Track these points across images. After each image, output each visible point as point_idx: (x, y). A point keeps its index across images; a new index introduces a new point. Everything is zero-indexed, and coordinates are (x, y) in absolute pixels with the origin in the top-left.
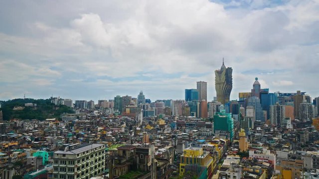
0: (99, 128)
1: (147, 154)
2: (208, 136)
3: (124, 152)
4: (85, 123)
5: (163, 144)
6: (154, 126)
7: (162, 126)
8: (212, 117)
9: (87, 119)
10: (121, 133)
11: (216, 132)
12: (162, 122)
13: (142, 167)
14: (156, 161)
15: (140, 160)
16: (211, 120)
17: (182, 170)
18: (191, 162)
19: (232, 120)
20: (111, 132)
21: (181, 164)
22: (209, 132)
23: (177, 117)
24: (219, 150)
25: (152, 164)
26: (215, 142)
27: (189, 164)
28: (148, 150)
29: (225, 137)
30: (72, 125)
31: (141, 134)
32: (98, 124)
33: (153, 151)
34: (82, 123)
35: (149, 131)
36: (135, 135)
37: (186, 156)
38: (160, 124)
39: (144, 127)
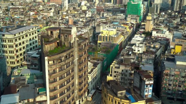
0: (32, 13)
1: (70, 34)
2: (121, 19)
3: (52, 32)
4: (19, 9)
5: (85, 26)
6: (77, 11)
7: (85, 12)
8: (126, 3)
9: (20, 5)
10: (51, 17)
11: (128, 16)
12: (84, 8)
13: (66, 44)
14: (77, 39)
15: (65, 39)
16: (125, 6)
17: (99, 46)
18: (106, 39)
19: (142, 6)
20: (41, 16)
21: (99, 42)
22: (122, 16)
23: (96, 4)
24: (130, 31)
25: (75, 42)
26: (127, 24)
27: (105, 41)
28: (71, 31)
29: (135, 20)
30: (7, 10)
31: (67, 17)
32: (30, 10)
33: (74, 30)
34: (16, 8)
35: (74, 16)
36: (62, 19)
37: (103, 35)
38: (83, 9)
39: (69, 11)
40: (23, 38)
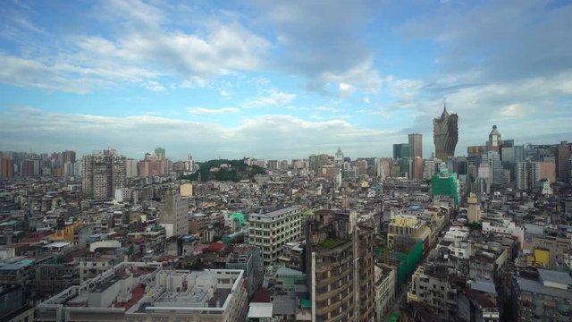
0: (294, 191)
1: (348, 220)
2: (423, 202)
3: (321, 217)
4: (278, 185)
5: (367, 210)
6: (355, 188)
7: (365, 189)
8: (430, 178)
9: (281, 180)
10: (318, 196)
11: (435, 197)
12: (365, 184)
13: (341, 234)
14: (358, 228)
15: (339, 227)
16: (428, 182)
17: (390, 241)
18: (402, 232)
19: (458, 181)
20: (306, 195)
21: (389, 235)
22: (425, 196)
23: (382, 179)
24: (440, 220)
25: (354, 232)
26: (434, 209)
27: (400, 235)
28: (348, 216)
29: (447, 204)
30: (265, 187)
31: (341, 197)
32: (293, 186)
33: (353, 215)
34: (275, 185)
35: (350, 195)
36: (333, 199)
37: (395, 225)
38: (363, 186)
39: (343, 190)
40: (282, 223)
